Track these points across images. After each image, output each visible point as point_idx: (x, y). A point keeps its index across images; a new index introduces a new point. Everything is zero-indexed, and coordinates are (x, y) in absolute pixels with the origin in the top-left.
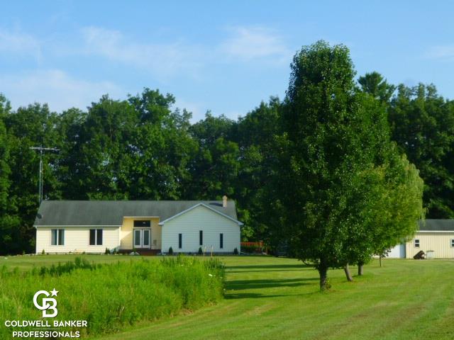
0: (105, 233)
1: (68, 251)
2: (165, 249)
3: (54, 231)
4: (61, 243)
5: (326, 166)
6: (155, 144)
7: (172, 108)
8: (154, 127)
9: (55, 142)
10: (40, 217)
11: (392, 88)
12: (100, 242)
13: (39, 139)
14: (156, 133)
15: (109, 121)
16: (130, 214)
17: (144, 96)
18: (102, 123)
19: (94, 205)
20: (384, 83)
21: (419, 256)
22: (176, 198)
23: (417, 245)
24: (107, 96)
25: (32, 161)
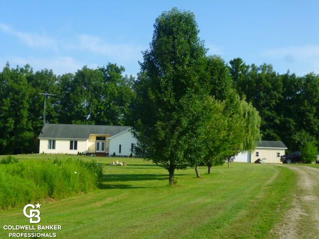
0: (79, 143)
1: (57, 153)
2: (111, 153)
3: (50, 141)
4: (54, 148)
5: (174, 96)
6: (111, 94)
7: (123, 74)
8: (111, 84)
9: (55, 91)
10: (42, 133)
11: (248, 67)
12: (76, 148)
13: (46, 89)
14: (113, 87)
15: (86, 80)
16: (94, 133)
17: (108, 67)
18: (82, 81)
19: (74, 127)
20: (244, 64)
21: (258, 161)
22: (121, 124)
23: (257, 155)
24: (86, 66)
25: (40, 101)
